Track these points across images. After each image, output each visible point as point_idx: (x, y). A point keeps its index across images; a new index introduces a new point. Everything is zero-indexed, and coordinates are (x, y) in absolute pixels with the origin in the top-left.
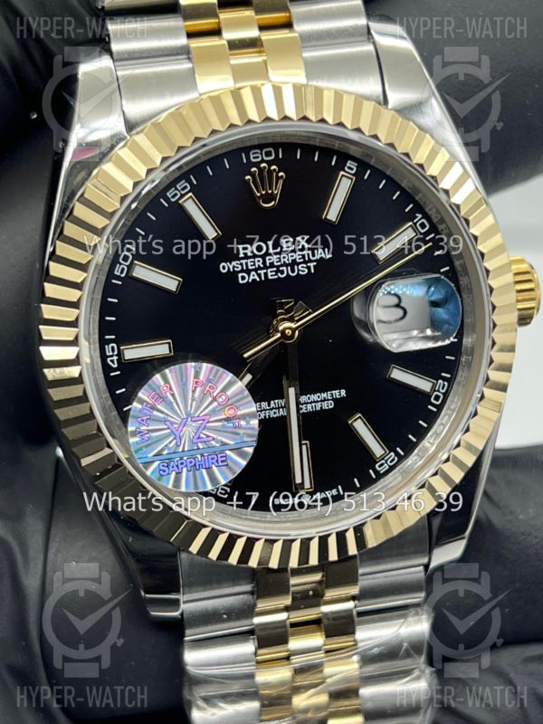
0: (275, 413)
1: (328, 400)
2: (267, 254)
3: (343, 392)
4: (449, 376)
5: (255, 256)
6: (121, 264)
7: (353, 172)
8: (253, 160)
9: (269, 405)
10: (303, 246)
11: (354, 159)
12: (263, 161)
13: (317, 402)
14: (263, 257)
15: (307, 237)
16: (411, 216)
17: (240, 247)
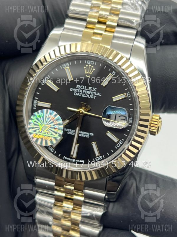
0: (72, 133)
1: (88, 135)
3: (93, 134)
4: (124, 140)
5: (80, 89)
7: (114, 75)
8: (88, 63)
9: (72, 131)
10: (94, 91)
11: (115, 71)
13: (85, 135)
14: (83, 90)
15: (96, 88)
16: (126, 92)
17: (77, 85)
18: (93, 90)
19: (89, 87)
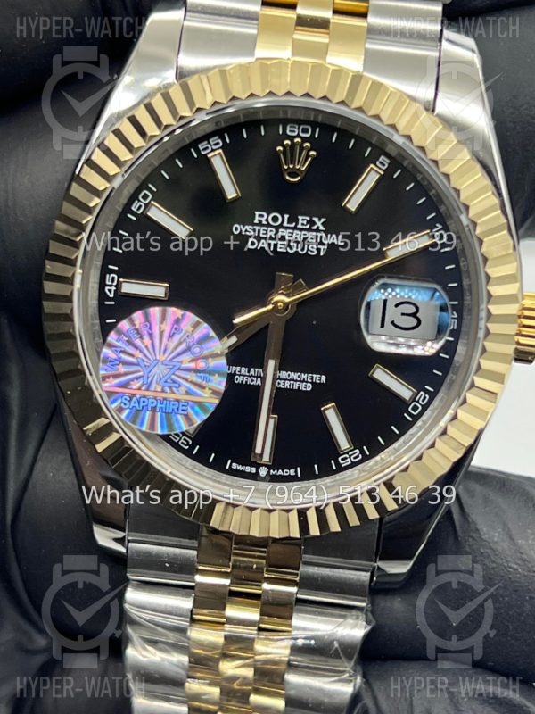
0: (252, 381)
1: (307, 382)
2: (281, 226)
3: (324, 379)
4: (432, 390)
5: (268, 225)
6: (139, 201)
7: (384, 168)
8: (288, 133)
9: (249, 372)
10: (318, 227)
11: (388, 155)
12: (298, 136)
13: (296, 381)
14: (277, 228)
15: (323, 220)
16: (430, 225)
17: (257, 213)
18: (314, 228)
19: (300, 218)
